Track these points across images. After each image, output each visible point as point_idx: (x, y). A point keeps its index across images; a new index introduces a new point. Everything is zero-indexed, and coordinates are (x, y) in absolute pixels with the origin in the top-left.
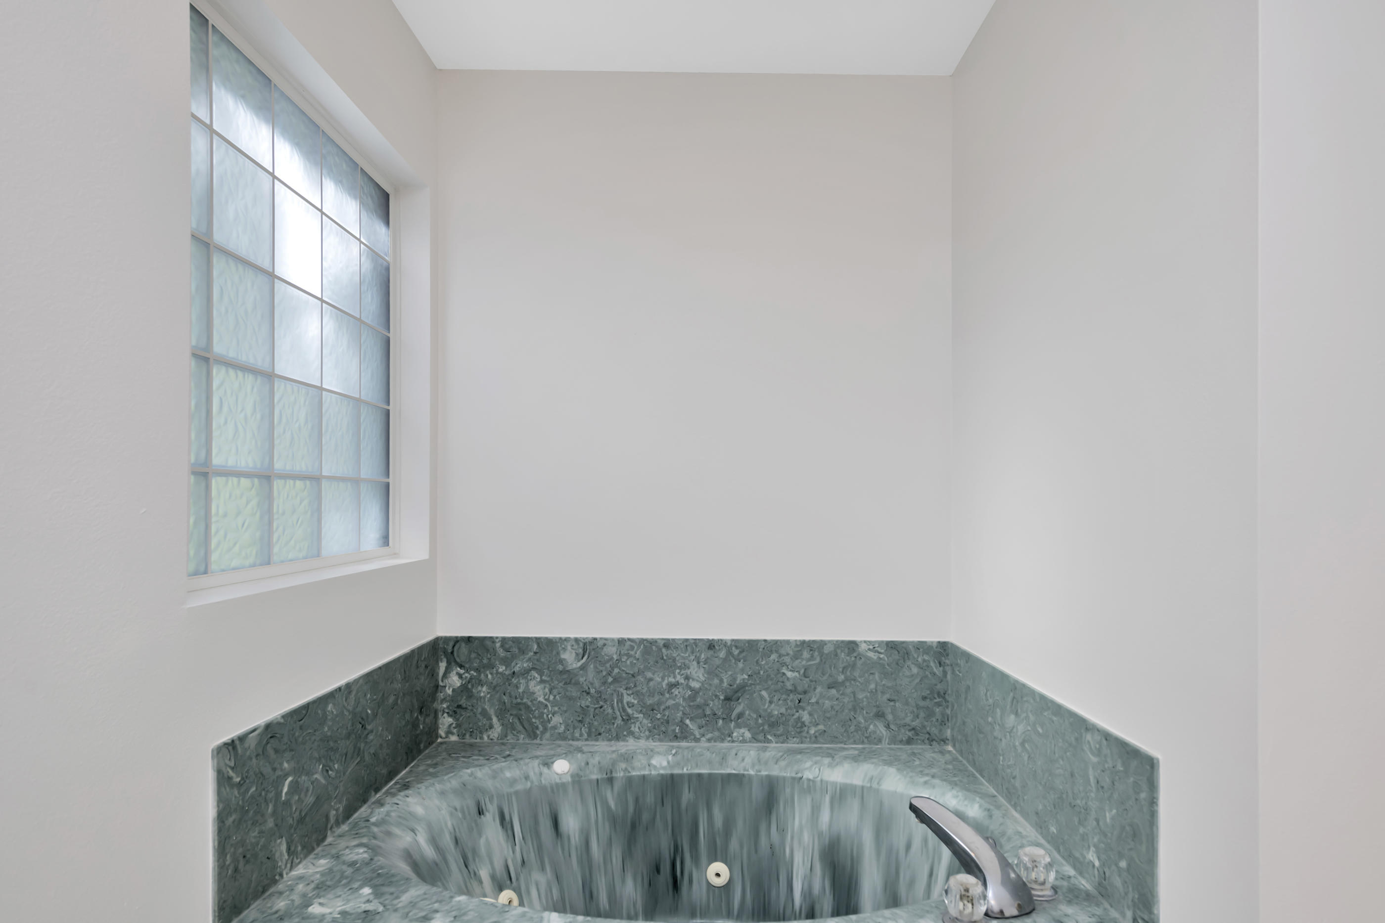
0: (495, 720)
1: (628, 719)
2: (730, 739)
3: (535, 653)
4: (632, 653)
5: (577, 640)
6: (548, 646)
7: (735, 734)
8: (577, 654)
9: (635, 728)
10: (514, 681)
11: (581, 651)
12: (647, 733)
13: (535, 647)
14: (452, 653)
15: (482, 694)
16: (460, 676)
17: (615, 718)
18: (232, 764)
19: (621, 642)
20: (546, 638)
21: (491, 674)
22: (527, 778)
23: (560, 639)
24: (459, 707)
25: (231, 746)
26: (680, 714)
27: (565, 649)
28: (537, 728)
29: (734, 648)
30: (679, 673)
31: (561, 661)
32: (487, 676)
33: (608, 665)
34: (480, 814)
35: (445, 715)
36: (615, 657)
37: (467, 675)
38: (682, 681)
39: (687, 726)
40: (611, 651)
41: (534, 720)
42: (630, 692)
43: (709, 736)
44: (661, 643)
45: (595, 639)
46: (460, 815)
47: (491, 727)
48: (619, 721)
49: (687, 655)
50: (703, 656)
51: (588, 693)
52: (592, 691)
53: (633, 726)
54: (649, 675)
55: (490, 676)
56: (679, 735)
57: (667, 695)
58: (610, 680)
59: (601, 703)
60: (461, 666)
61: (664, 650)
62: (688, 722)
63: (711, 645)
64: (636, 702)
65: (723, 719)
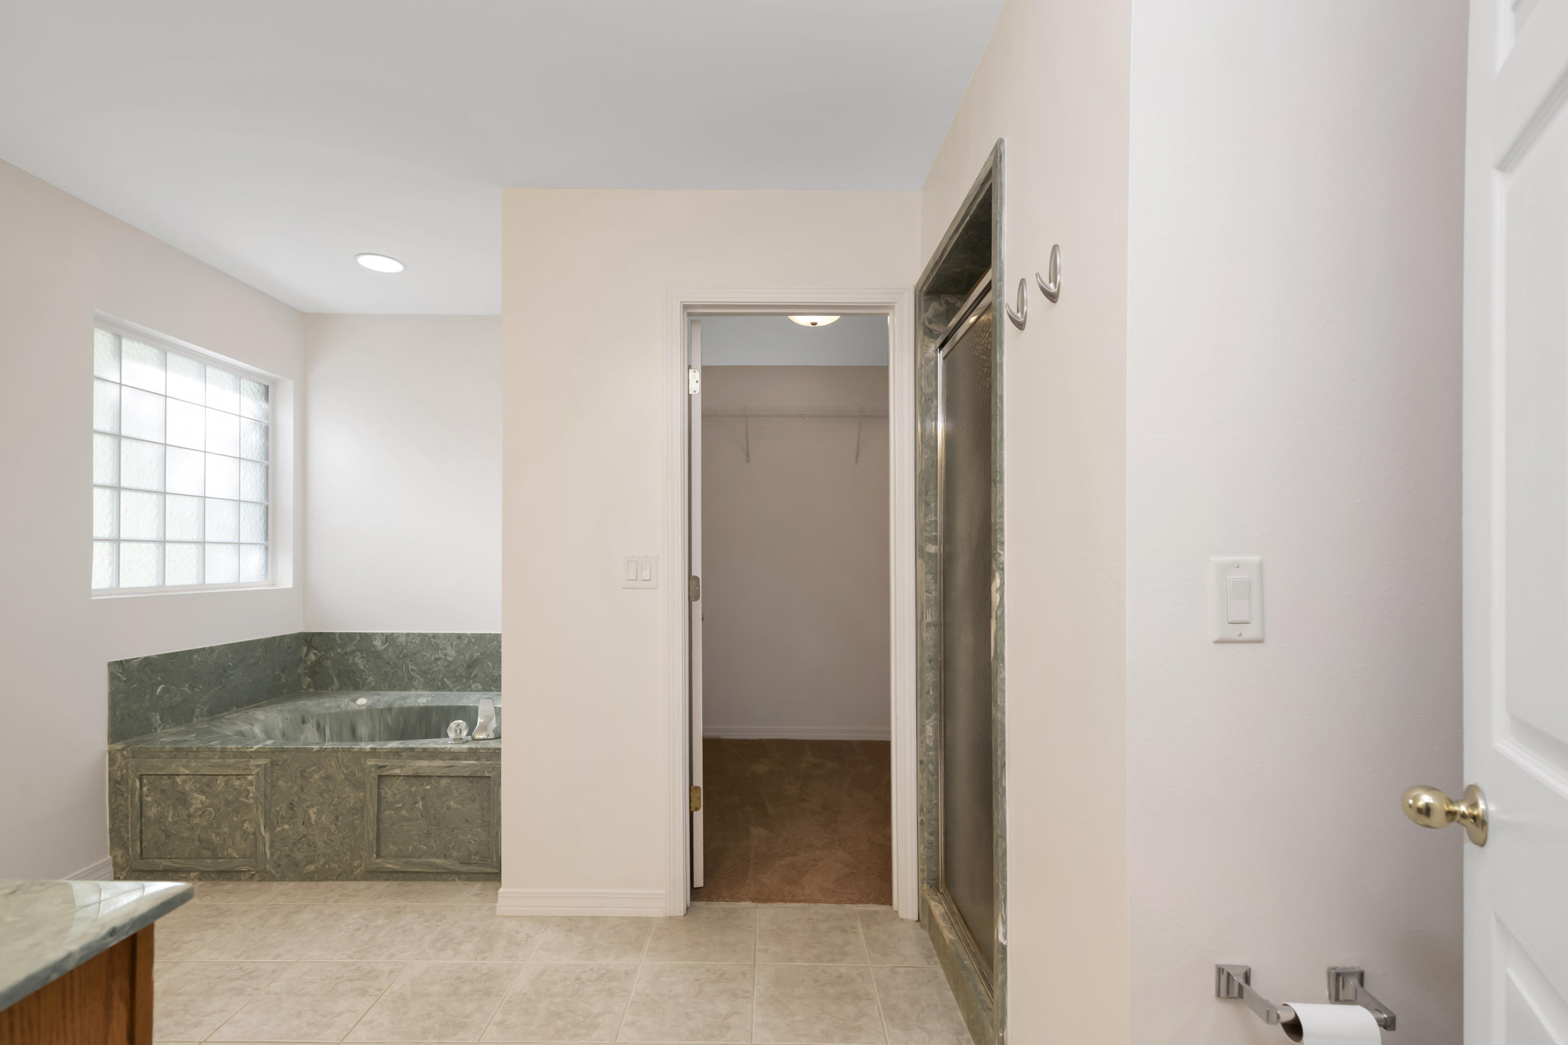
0: (335, 679)
1: (411, 678)
2: (469, 689)
3: (359, 641)
4: (414, 641)
5: (382, 634)
6: (366, 637)
7: (472, 687)
8: (382, 642)
9: (416, 684)
10: (347, 657)
11: (385, 640)
12: (422, 686)
13: (359, 638)
14: (311, 641)
15: (328, 665)
16: (315, 654)
17: (404, 678)
18: (121, 671)
19: (408, 635)
20: (365, 633)
21: (333, 653)
22: (339, 707)
23: (373, 633)
24: (315, 672)
25: (120, 663)
26: (441, 676)
27: (375, 639)
28: (359, 684)
29: (472, 639)
30: (441, 652)
31: (374, 646)
32: (331, 655)
33: (400, 648)
34: (303, 723)
35: (307, 677)
36: (404, 643)
37: (319, 654)
38: (443, 657)
39: (445, 682)
40: (402, 640)
41: (358, 679)
42: (412, 663)
43: (458, 687)
44: (431, 636)
45: (393, 633)
46: (289, 722)
47: (333, 683)
48: (406, 679)
49: (445, 642)
50: (454, 642)
51: (389, 664)
52: (391, 662)
53: (414, 682)
54: (424, 653)
55: (332, 655)
56: (441, 687)
57: (434, 665)
58: (401, 656)
59: (396, 669)
60: (316, 649)
61: (432, 639)
62: (446, 680)
63: (459, 636)
64: (416, 668)
65: (466, 678)
